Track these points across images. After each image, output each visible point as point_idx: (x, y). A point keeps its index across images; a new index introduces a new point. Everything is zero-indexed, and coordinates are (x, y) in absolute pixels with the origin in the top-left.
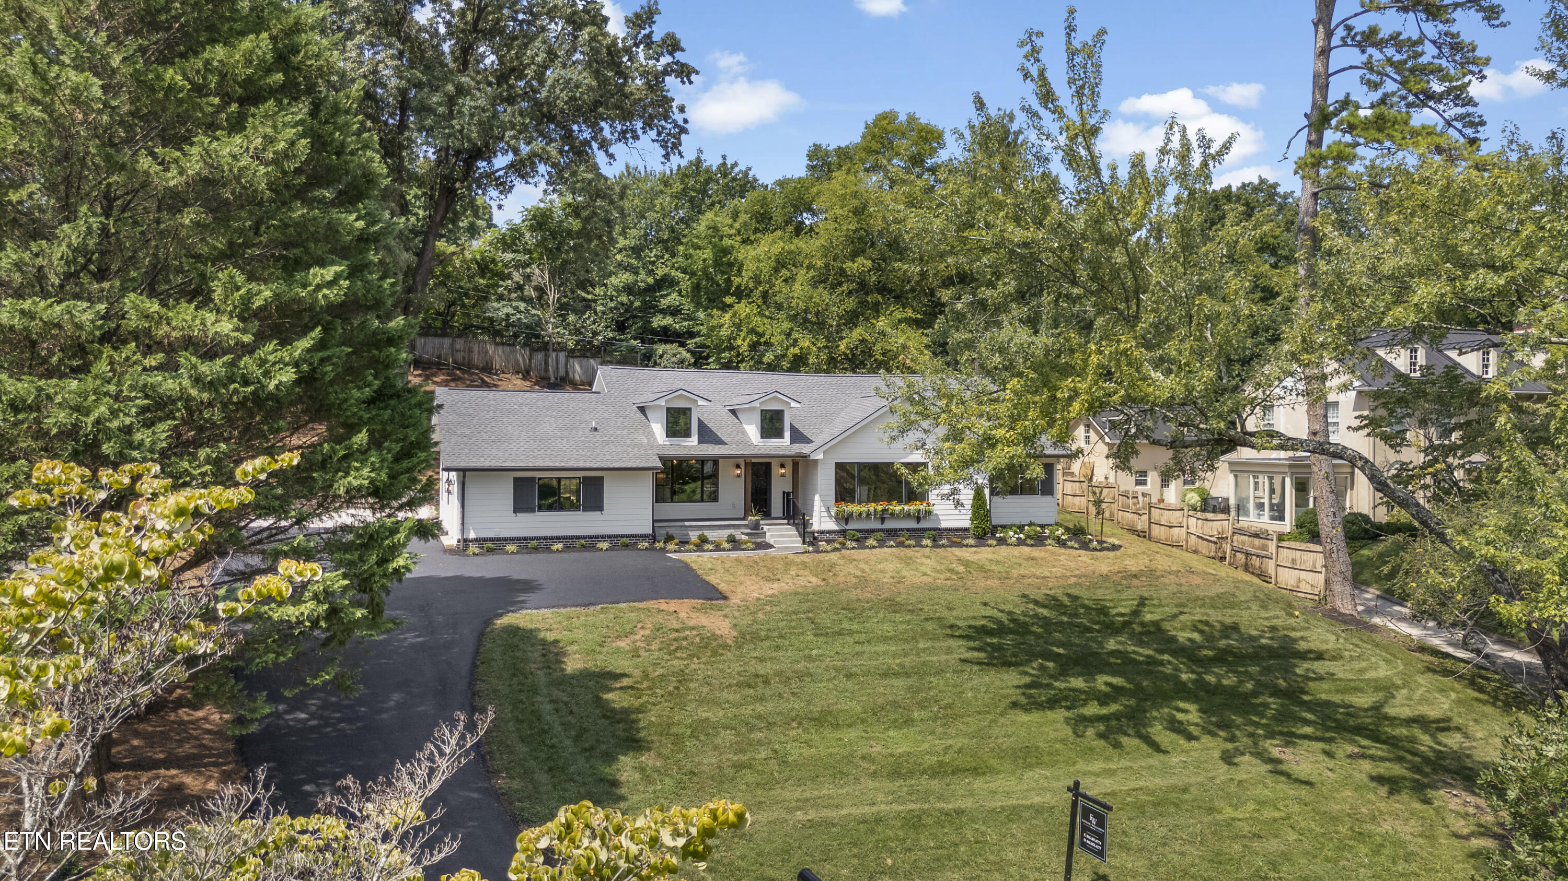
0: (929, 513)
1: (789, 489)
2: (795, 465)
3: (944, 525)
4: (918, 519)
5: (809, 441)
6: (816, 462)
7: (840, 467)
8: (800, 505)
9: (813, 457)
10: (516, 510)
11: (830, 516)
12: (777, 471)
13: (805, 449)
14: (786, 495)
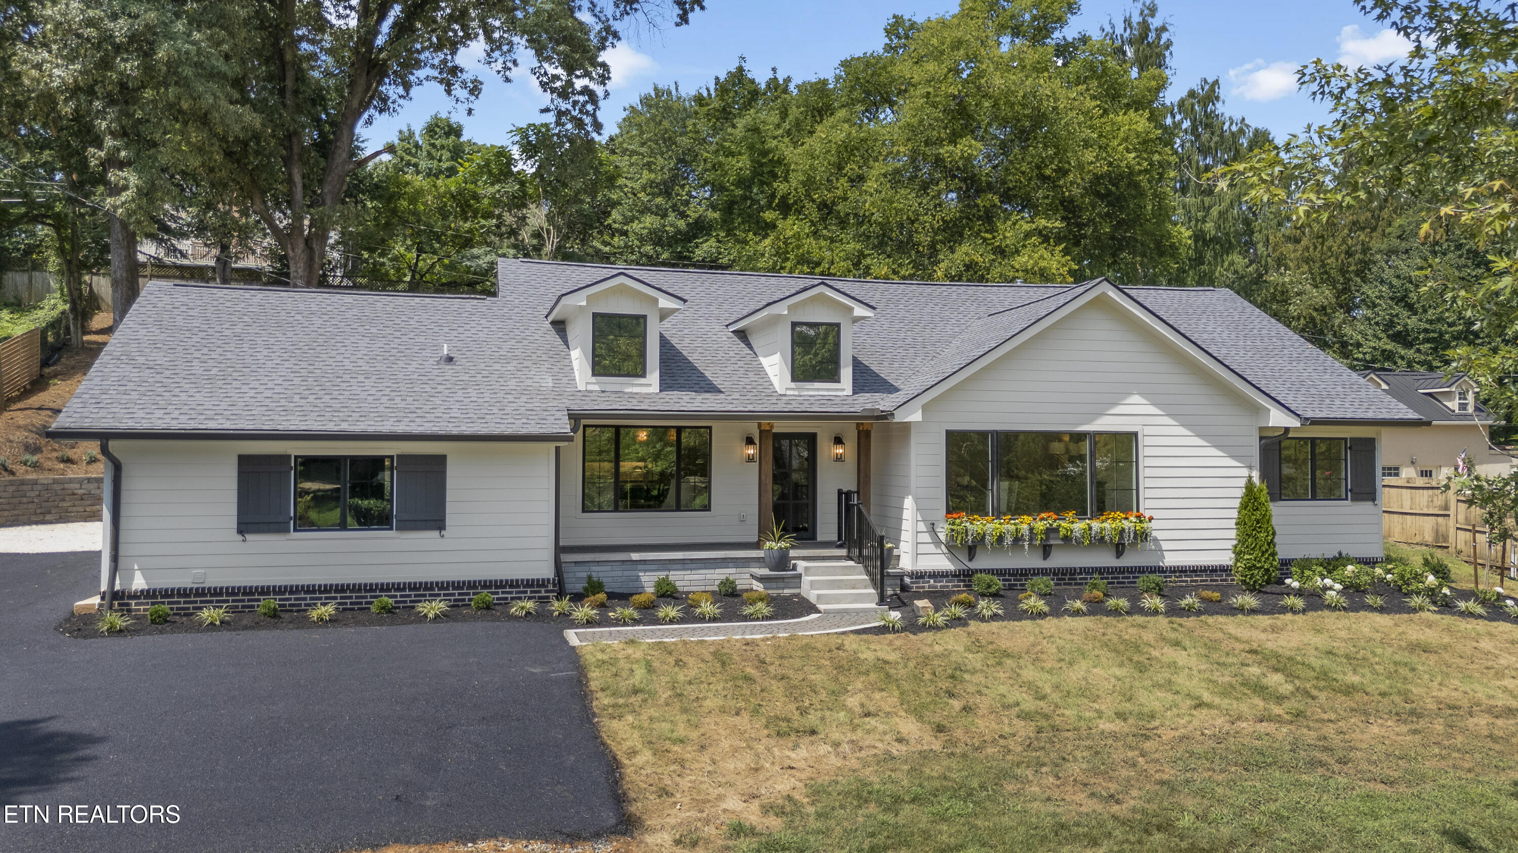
0: (1143, 536)
1: (850, 485)
2: (864, 436)
3: (1171, 560)
4: (1119, 549)
5: (890, 389)
6: (906, 427)
7: (955, 439)
8: (872, 519)
9: (899, 417)
10: (245, 526)
11: (937, 542)
12: (828, 451)
13: (883, 402)
14: (844, 496)
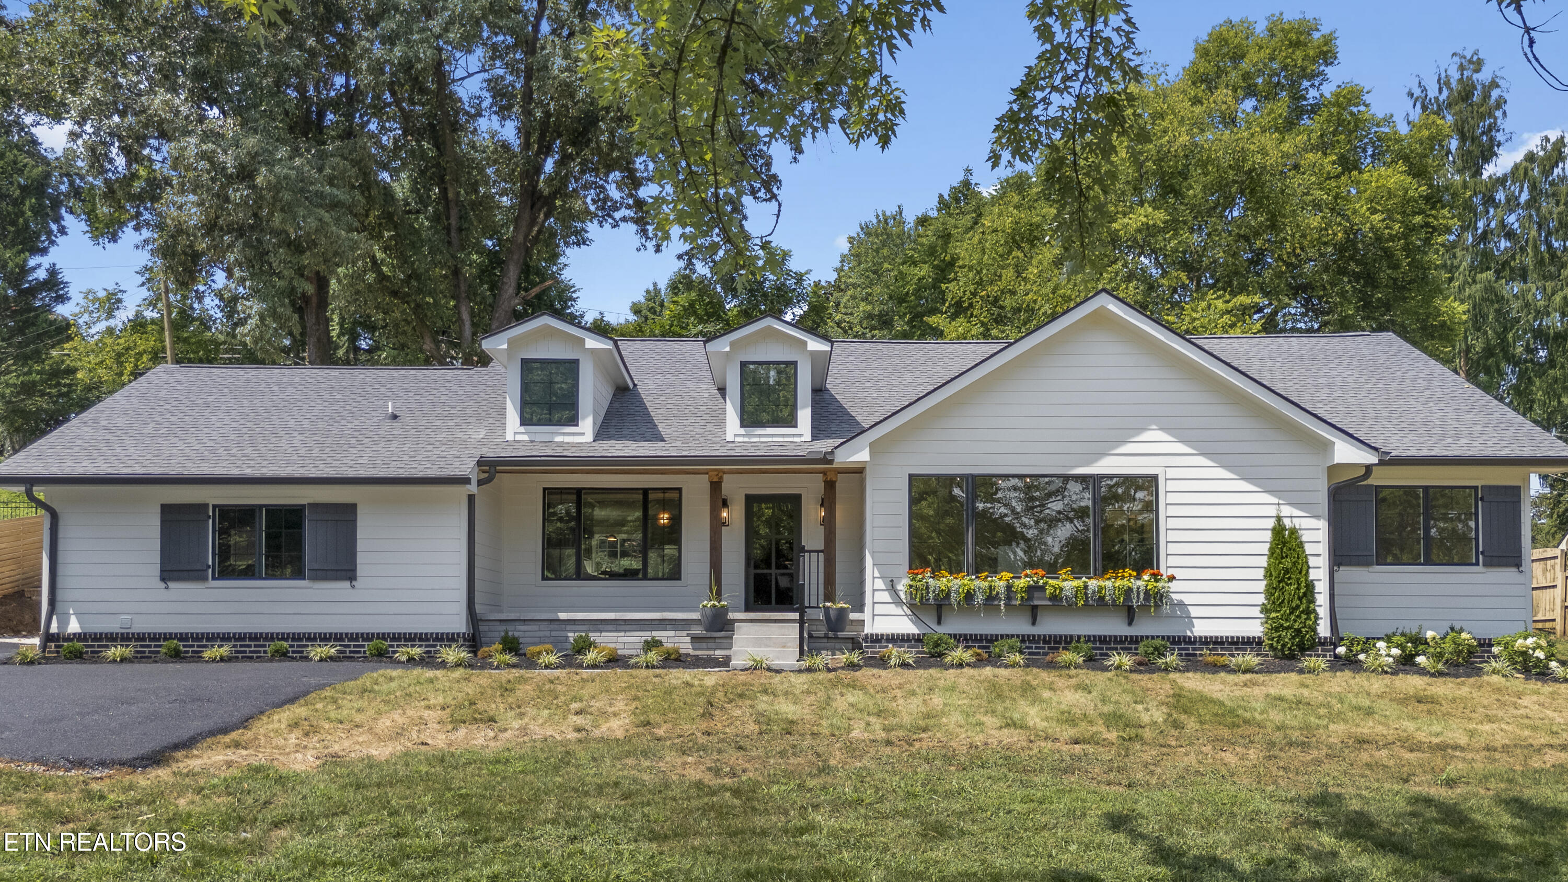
0: (1156, 599)
3: (1201, 629)
4: (1130, 615)
7: (919, 484)
10: (168, 574)
11: (898, 602)
12: (814, 514)
